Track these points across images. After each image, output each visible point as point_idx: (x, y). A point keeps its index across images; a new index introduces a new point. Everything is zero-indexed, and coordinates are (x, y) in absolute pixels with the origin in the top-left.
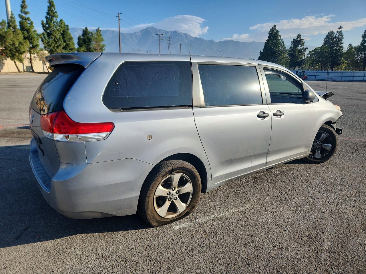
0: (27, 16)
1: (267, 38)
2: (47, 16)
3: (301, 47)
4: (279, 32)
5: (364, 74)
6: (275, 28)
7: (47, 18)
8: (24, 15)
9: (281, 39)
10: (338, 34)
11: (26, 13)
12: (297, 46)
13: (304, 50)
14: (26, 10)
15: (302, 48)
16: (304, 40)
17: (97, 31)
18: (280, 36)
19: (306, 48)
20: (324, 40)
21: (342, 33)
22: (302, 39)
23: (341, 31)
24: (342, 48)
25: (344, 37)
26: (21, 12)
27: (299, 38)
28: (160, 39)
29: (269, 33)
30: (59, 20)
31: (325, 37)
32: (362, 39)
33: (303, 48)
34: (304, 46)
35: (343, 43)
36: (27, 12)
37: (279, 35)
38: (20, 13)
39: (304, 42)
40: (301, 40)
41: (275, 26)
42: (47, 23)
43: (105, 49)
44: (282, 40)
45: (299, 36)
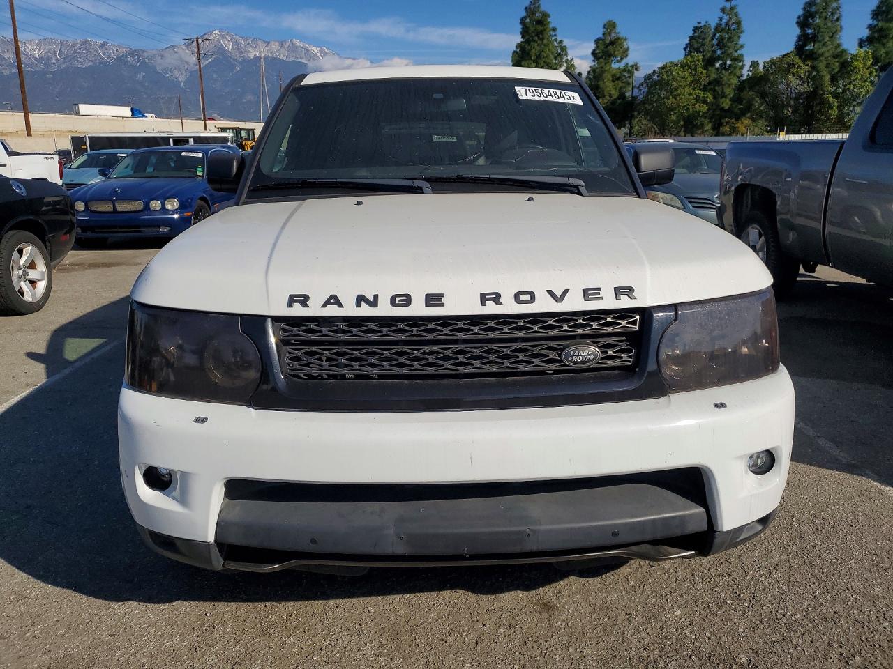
1: (519, 39)
3: (618, 62)
4: (549, 16)
6: (539, 6)
9: (558, 38)
10: (726, 17)
12: (609, 60)
13: (629, 72)
15: (622, 65)
16: (626, 39)
19: (635, 67)
20: (685, 49)
21: (736, 14)
22: (621, 35)
23: (732, 9)
25: (744, 26)
27: (610, 34)
28: (199, 54)
29: (523, 23)
31: (687, 41)
32: (797, 31)
33: (627, 64)
34: (629, 61)
35: (742, 46)
37: (551, 26)
39: (626, 47)
40: (618, 39)
44: (561, 42)
45: (610, 26)
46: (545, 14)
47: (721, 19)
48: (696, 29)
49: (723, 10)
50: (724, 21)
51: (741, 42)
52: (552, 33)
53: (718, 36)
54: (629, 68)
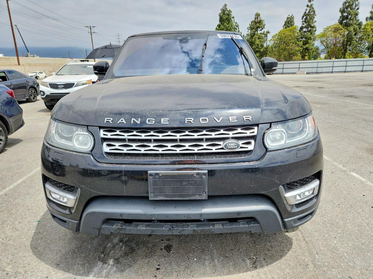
1: (218, 23)
3: (261, 30)
5: (346, 62)
6: (227, 8)
9: (235, 22)
10: (308, 9)
12: (257, 30)
13: (265, 34)
15: (262, 32)
16: (264, 20)
18: (233, 18)
19: (268, 32)
20: (283, 26)
21: (313, 9)
22: (262, 19)
23: (311, 5)
24: (315, 28)
25: (316, 12)
27: (257, 18)
28: (91, 32)
29: (220, 16)
32: (340, 15)
33: (264, 32)
34: (265, 30)
35: (315, 22)
37: (232, 16)
39: (264, 24)
40: (261, 21)
41: (225, 5)
44: (236, 23)
45: (258, 15)
46: (230, 11)
47: (306, 10)
48: (288, 18)
49: (308, 6)
50: (307, 12)
51: (314, 20)
52: (233, 19)
53: (305, 17)
54: (265, 33)
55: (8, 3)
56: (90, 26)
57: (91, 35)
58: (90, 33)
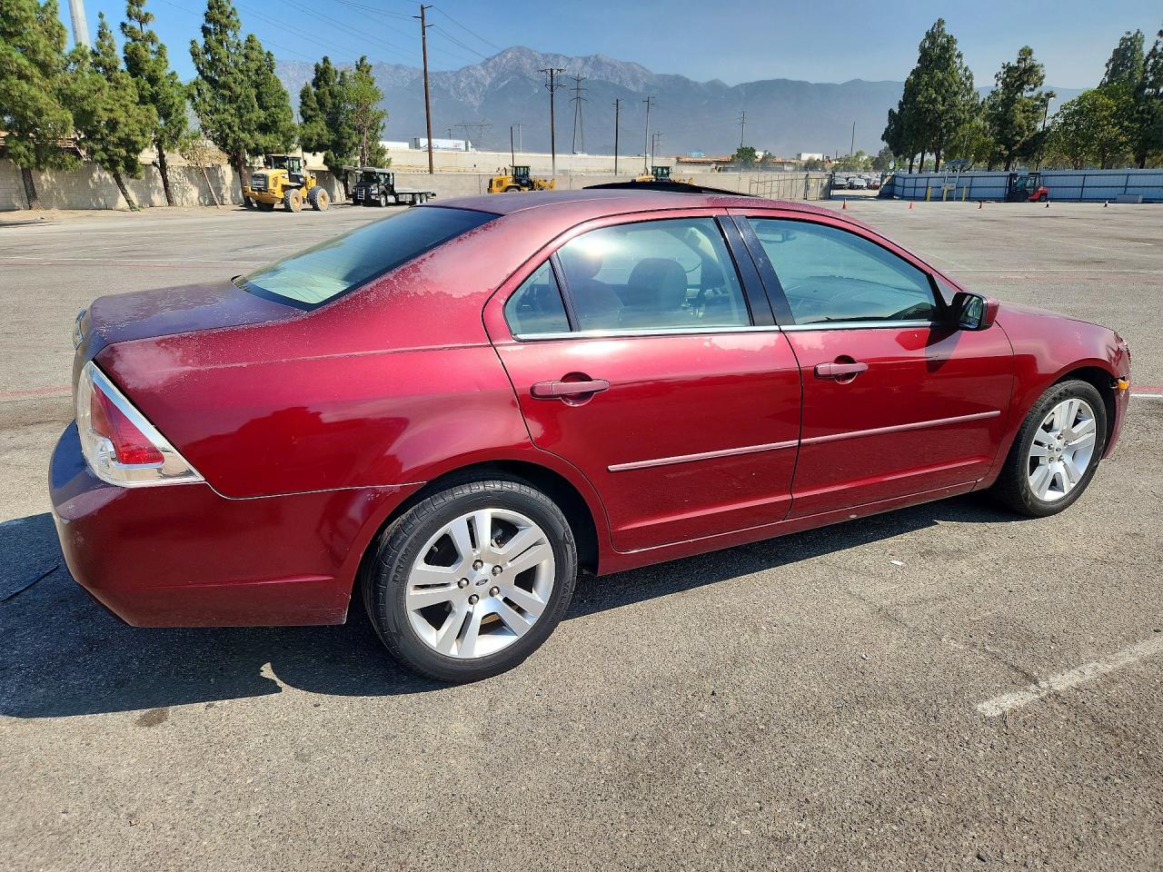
0: (146, 29)
1: (915, 65)
2: (208, 25)
3: (1032, 90)
4: (954, 42)
6: (943, 30)
7: (205, 31)
8: (136, 25)
9: (964, 66)
11: (143, 20)
12: (1020, 88)
13: (1043, 101)
14: (143, 10)
15: (1034, 94)
16: (1042, 66)
17: (358, 68)
18: (959, 56)
19: (1049, 95)
20: (1107, 65)
22: (1036, 63)
26: (129, 15)
27: (1025, 60)
28: (552, 86)
29: (922, 49)
30: (243, 38)
31: (1111, 55)
33: (1040, 94)
34: (1044, 88)
36: (147, 14)
37: (956, 53)
38: (126, 20)
39: (1041, 74)
40: (1034, 66)
41: (941, 22)
42: (208, 49)
43: (384, 126)
44: (966, 70)
45: (1026, 53)
46: (951, 40)
47: (1157, 43)
48: (1124, 40)
52: (958, 61)
53: (1152, 61)
54: (1043, 96)
55: (424, 34)
56: (552, 70)
57: (552, 91)
58: (550, 88)
